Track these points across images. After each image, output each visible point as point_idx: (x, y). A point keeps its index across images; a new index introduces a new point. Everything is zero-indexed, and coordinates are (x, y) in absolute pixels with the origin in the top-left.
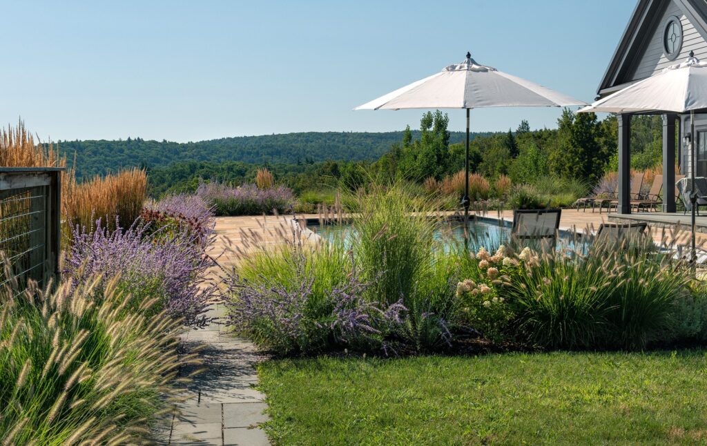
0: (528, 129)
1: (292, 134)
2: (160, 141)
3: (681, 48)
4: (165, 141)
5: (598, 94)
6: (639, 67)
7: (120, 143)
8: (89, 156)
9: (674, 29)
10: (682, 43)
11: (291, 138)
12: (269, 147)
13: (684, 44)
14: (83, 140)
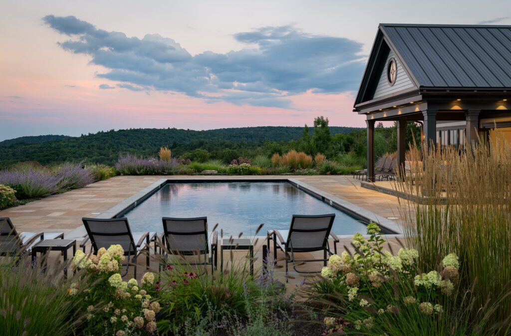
0: (382, 127)
1: (258, 127)
2: (186, 129)
3: (396, 78)
4: (188, 130)
5: (354, 107)
6: (377, 91)
7: (164, 130)
8: (147, 136)
9: (393, 66)
10: (396, 75)
11: (258, 129)
12: (245, 134)
13: (398, 76)
14: (144, 128)
